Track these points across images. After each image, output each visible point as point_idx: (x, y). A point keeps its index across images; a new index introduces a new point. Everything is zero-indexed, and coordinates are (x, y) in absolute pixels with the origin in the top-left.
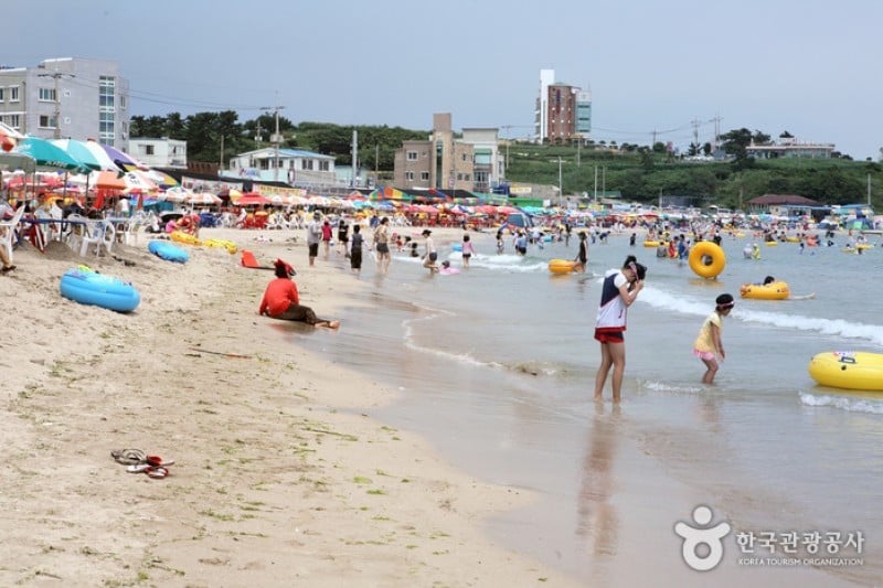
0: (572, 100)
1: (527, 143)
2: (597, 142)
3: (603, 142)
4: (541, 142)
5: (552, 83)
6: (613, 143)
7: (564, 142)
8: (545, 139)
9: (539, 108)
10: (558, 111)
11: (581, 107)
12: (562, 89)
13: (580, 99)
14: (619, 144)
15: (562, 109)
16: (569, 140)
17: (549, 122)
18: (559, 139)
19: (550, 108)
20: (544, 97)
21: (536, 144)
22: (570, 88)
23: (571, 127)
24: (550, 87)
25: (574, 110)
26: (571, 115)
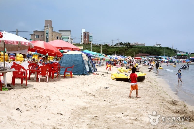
0: (88, 35)
1: (79, 44)
2: (94, 44)
3: (95, 44)
4: (82, 44)
5: (84, 31)
6: (97, 44)
7: (87, 44)
8: (83, 43)
9: (82, 37)
10: (86, 37)
11: (90, 36)
12: (87, 33)
13: (90, 35)
14: (99, 44)
15: (87, 37)
16: (88, 43)
17: (84, 39)
18: (86, 43)
19: (84, 37)
20: (83, 34)
21: (81, 44)
22: (88, 33)
23: (88, 41)
24: (84, 32)
25: (89, 37)
26: (88, 38)
